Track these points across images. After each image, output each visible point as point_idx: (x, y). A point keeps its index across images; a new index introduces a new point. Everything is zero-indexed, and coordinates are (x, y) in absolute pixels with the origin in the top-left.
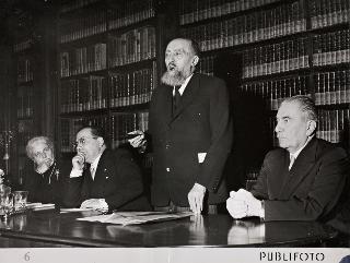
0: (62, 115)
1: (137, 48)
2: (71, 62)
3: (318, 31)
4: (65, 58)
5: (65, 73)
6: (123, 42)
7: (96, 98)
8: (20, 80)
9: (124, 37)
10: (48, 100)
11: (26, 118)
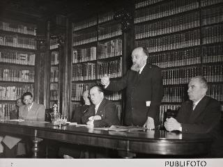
0: (73, 82)
1: (112, 50)
2: (78, 55)
3: (206, 45)
4: (75, 53)
5: (75, 61)
6: (105, 47)
7: (90, 74)
8: (52, 64)
9: (106, 44)
10: (66, 74)
11: (55, 82)
